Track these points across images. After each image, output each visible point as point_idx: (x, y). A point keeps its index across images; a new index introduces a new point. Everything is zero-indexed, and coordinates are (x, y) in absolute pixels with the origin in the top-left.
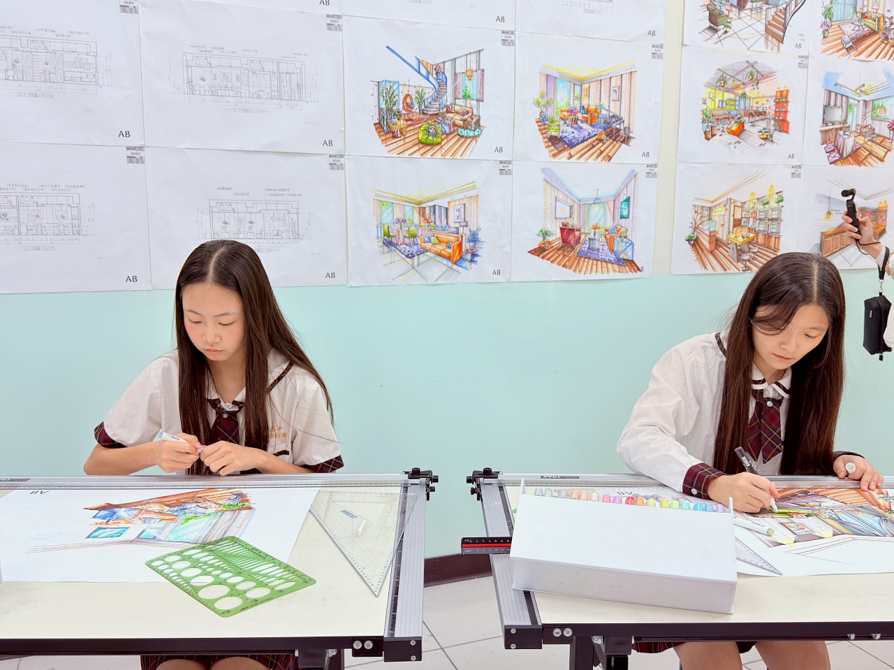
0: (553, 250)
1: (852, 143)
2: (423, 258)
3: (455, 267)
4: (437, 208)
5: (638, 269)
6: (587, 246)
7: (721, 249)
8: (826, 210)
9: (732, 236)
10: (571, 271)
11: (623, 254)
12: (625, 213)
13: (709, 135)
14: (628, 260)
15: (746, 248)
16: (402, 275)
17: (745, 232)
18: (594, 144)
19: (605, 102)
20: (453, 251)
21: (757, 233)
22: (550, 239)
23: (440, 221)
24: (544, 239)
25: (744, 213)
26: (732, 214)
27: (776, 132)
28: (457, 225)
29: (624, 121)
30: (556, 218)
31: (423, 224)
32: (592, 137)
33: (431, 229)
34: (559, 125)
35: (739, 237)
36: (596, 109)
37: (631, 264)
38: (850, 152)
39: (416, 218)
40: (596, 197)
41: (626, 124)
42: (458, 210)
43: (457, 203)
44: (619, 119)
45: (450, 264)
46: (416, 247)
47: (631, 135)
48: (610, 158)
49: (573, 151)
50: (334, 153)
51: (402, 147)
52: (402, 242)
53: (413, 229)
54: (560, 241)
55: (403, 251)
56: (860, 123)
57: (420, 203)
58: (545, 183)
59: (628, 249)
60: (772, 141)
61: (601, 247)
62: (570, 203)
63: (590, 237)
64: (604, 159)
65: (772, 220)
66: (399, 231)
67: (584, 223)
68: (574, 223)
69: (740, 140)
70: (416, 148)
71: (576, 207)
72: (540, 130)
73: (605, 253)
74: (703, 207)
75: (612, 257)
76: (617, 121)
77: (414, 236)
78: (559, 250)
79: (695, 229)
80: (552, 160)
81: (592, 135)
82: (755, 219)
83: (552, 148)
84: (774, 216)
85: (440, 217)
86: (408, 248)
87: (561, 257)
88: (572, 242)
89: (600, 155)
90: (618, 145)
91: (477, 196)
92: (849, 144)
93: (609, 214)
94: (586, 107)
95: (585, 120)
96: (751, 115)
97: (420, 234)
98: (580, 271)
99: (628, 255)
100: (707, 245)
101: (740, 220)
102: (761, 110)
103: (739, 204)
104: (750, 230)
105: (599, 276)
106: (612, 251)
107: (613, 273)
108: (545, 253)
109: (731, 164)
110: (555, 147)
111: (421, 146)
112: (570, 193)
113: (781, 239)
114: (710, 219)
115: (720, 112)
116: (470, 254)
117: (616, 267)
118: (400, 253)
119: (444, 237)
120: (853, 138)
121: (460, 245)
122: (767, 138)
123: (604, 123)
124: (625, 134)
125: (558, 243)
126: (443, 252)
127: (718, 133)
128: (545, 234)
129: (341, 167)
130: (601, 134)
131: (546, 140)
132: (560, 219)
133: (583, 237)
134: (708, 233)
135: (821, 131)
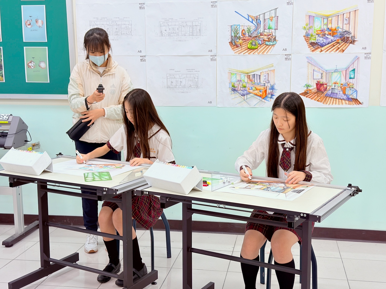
0: (312, 94)
2: (248, 96)
3: (263, 100)
4: (255, 75)
5: (360, 103)
6: (331, 92)
10: (322, 103)
11: (351, 96)
12: (352, 76)
14: (354, 99)
16: (240, 103)
18: (334, 45)
19: (340, 25)
20: (262, 93)
22: (311, 88)
23: (257, 81)
24: (307, 88)
28: (265, 82)
29: (351, 33)
30: (314, 79)
31: (249, 82)
32: (333, 41)
33: (252, 84)
34: (316, 37)
36: (336, 29)
37: (356, 101)
39: (246, 79)
40: (336, 69)
41: (352, 35)
42: (265, 76)
43: (265, 73)
44: (349, 33)
45: (261, 99)
46: (246, 92)
47: (355, 39)
48: (344, 51)
49: (323, 49)
50: (212, 55)
51: (241, 51)
52: (239, 90)
53: (244, 84)
54: (316, 89)
55: (240, 93)
57: (248, 73)
58: (308, 63)
59: (354, 93)
61: (338, 92)
62: (321, 72)
63: (332, 88)
64: (340, 51)
66: (238, 85)
67: (329, 81)
68: (323, 81)
70: (247, 51)
71: (324, 74)
72: (305, 40)
73: (341, 95)
75: (345, 97)
76: (347, 34)
77: (245, 87)
78: (315, 93)
80: (312, 53)
81: (333, 40)
83: (312, 47)
85: (257, 79)
86: (242, 92)
87: (316, 96)
88: (322, 90)
89: (338, 50)
90: (348, 45)
91: (274, 70)
93: (343, 77)
94: (330, 28)
95: (330, 34)
97: (248, 86)
98: (326, 103)
99: (354, 96)
105: (337, 106)
106: (345, 94)
107: (345, 105)
108: (308, 95)
110: (313, 47)
111: (249, 50)
112: (321, 67)
116: (270, 95)
117: (347, 102)
118: (239, 94)
119: (258, 87)
121: (266, 91)
123: (340, 35)
124: (352, 39)
125: (315, 90)
126: (258, 94)
128: (308, 86)
129: (215, 60)
130: (338, 40)
131: (309, 44)
132: (316, 79)
133: (328, 88)
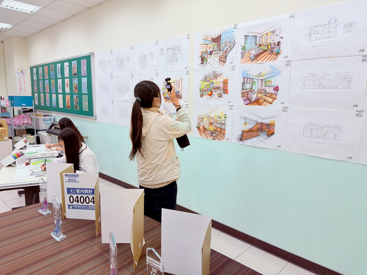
1: (256, 96)
7: (206, 131)
8: (244, 122)
9: (210, 128)
13: (202, 96)
15: (214, 132)
17: (213, 127)
21: (217, 128)
25: (213, 121)
26: (209, 120)
27: (223, 94)
35: (212, 128)
38: (255, 100)
41: (180, 93)
44: (178, 92)
47: (182, 96)
56: (259, 88)
58: (164, 108)
60: (222, 97)
62: (169, 114)
65: (222, 124)
69: (211, 97)
72: (163, 96)
74: (200, 118)
79: (199, 124)
80: (165, 103)
82: (216, 123)
84: (223, 123)
92: (254, 97)
96: (215, 89)
100: (202, 129)
101: (212, 123)
102: (218, 87)
103: (212, 118)
104: (215, 126)
109: (208, 105)
110: (166, 100)
112: (169, 111)
113: (226, 131)
114: (203, 121)
115: (205, 89)
120: (256, 95)
122: (220, 96)
124: (180, 96)
127: (204, 95)
131: (164, 98)
134: (202, 126)
135: (241, 93)
